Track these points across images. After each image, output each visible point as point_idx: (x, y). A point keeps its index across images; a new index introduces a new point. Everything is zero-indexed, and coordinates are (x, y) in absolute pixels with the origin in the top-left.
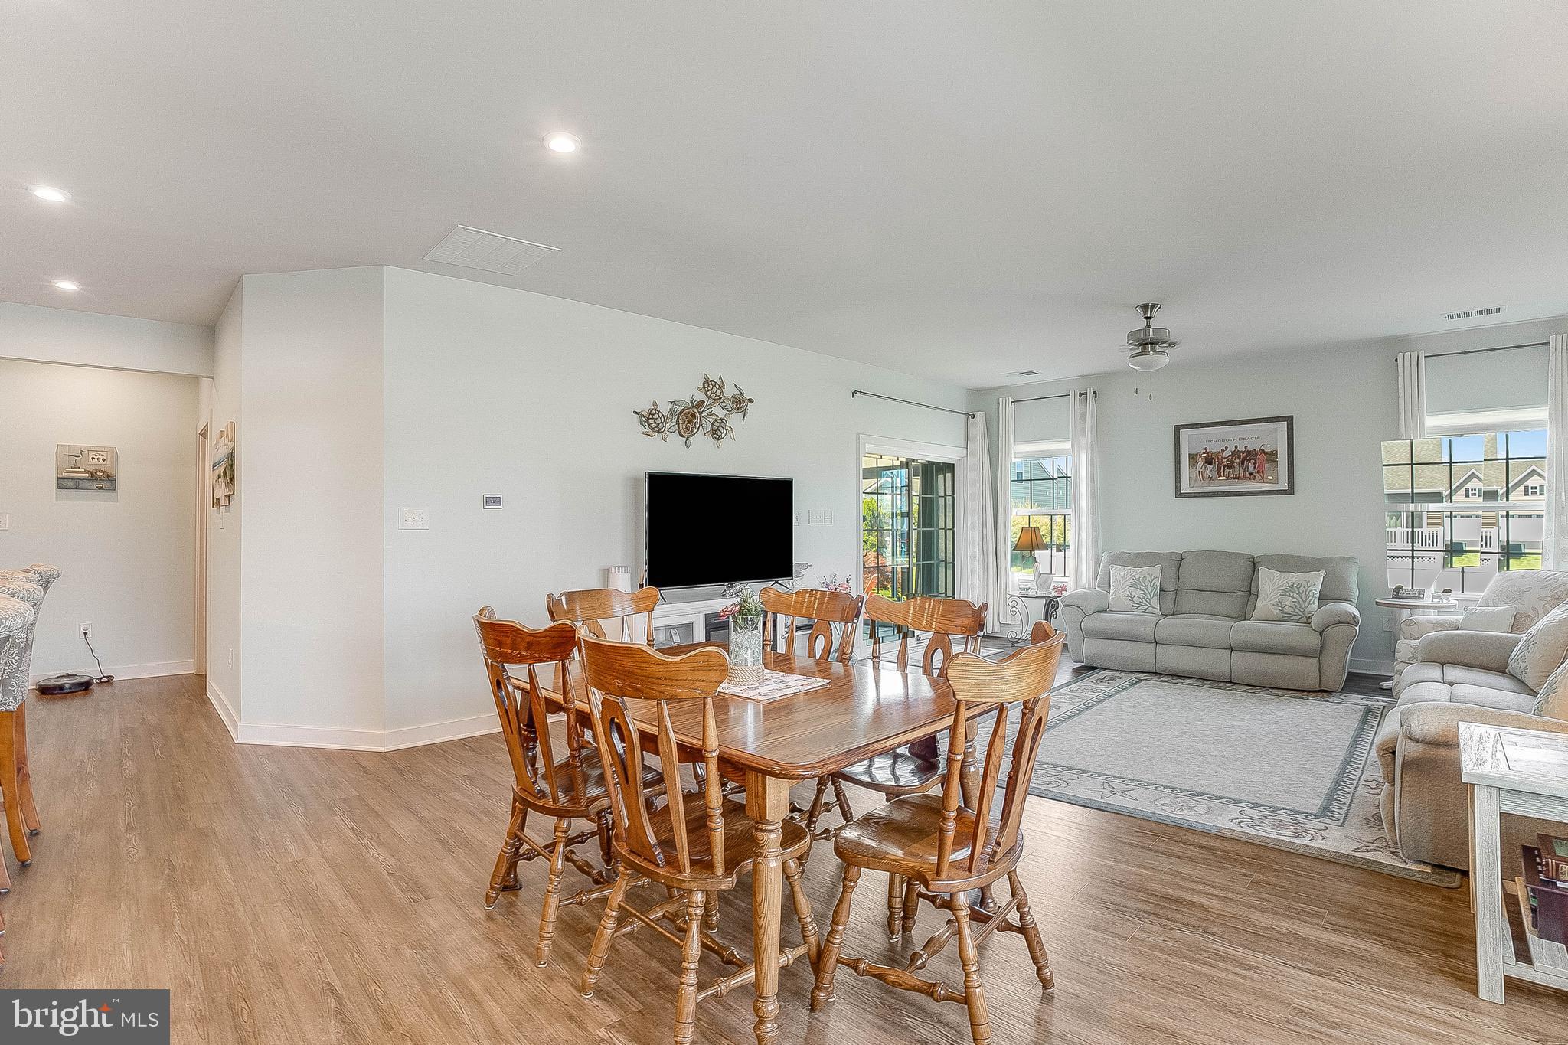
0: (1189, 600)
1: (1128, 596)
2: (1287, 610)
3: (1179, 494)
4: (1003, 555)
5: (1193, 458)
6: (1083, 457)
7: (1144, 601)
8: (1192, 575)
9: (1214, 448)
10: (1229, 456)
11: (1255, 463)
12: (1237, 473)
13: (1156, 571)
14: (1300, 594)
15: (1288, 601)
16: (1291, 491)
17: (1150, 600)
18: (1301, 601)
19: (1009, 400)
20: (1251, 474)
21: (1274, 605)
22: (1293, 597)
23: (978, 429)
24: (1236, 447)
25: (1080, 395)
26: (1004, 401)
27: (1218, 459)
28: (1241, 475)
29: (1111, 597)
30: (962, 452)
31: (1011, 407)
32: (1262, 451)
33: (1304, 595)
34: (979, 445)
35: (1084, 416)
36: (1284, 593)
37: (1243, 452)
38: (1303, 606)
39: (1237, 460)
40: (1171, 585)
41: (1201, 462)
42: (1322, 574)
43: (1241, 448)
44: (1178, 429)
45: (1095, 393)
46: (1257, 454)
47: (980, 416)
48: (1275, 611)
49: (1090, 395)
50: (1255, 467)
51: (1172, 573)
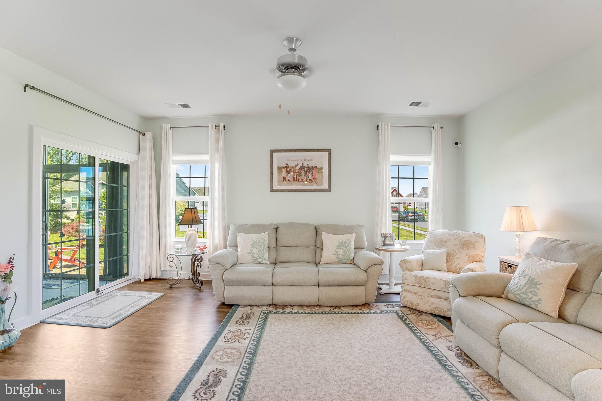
0: (285, 254)
1: (250, 253)
2: (341, 257)
3: (272, 190)
4: (163, 226)
5: (280, 168)
6: (217, 166)
7: (260, 256)
8: (285, 238)
9: (292, 164)
10: (299, 169)
11: (312, 174)
12: (303, 179)
13: (265, 236)
14: (346, 247)
15: (341, 252)
16: (329, 190)
17: (263, 255)
18: (347, 251)
19: (169, 126)
20: (310, 180)
21: (333, 254)
22: (343, 249)
23: (147, 142)
24: (303, 164)
25: (216, 127)
26: (166, 127)
27: (293, 170)
28: (305, 180)
29: (239, 254)
30: (134, 157)
31: (170, 131)
32: (316, 167)
33: (348, 247)
34: (148, 153)
35: (218, 140)
36: (338, 247)
37: (306, 167)
38: (348, 254)
39: (303, 172)
40: (273, 245)
41: (284, 171)
42: (354, 235)
43: (305, 165)
44: (272, 152)
45: (224, 127)
46: (313, 169)
47: (149, 135)
48: (334, 259)
49: (222, 128)
50: (312, 176)
51: (273, 236)
